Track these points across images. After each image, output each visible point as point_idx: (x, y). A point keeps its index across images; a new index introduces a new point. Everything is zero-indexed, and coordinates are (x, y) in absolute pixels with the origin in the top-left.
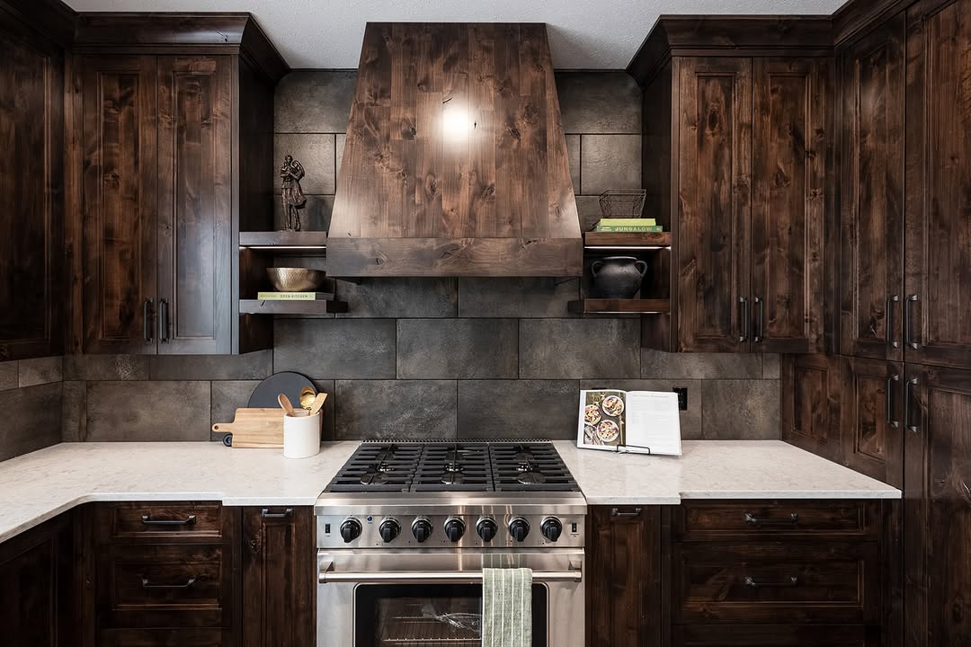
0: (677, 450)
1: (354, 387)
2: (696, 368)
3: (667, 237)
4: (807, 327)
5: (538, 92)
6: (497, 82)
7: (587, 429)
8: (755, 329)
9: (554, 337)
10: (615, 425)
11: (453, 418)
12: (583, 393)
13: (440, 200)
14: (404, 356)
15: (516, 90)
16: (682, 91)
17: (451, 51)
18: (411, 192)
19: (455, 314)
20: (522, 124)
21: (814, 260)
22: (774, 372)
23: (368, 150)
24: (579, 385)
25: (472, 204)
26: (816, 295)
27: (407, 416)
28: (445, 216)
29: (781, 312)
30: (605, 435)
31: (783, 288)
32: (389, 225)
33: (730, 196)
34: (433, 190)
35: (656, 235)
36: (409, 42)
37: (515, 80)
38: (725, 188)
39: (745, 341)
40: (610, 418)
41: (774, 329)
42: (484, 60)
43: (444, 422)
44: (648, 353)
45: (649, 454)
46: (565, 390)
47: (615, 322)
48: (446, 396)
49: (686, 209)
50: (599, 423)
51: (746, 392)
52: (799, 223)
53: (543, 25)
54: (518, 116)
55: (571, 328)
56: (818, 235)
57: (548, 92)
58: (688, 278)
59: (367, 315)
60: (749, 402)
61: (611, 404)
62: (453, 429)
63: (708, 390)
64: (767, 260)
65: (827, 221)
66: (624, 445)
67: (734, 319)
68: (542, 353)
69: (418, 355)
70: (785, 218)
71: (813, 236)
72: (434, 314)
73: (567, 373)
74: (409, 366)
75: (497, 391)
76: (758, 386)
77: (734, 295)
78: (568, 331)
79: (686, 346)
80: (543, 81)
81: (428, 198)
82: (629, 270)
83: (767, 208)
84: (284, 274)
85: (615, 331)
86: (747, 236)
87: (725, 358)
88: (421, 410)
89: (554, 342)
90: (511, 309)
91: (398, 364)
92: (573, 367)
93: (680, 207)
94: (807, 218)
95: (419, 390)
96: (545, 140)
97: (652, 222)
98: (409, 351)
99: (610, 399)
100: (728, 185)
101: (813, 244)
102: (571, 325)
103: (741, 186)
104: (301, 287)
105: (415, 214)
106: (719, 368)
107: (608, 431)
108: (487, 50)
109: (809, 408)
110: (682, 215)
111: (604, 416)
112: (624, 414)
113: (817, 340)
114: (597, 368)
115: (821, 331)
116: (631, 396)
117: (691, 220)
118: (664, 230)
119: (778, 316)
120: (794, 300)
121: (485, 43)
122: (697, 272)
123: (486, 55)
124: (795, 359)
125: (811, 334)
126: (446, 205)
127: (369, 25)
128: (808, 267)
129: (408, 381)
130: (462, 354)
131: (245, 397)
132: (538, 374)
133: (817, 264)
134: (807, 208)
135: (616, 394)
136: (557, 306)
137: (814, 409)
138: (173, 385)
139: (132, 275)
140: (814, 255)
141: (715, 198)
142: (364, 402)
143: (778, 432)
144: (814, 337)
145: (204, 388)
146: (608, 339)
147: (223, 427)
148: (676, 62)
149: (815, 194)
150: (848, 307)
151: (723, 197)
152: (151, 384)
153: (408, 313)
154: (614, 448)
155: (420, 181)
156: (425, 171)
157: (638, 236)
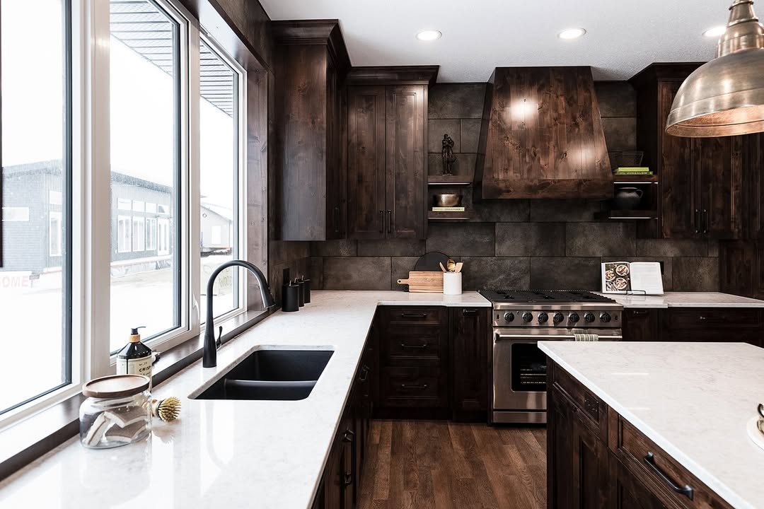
0: (661, 291)
1: (472, 261)
2: (670, 250)
3: (655, 177)
4: (733, 226)
5: (588, 103)
6: (566, 99)
7: (608, 283)
8: (704, 226)
9: (585, 232)
10: (624, 280)
11: (527, 279)
12: (603, 265)
13: (539, 160)
14: (500, 244)
15: (576, 102)
16: (664, 100)
17: (541, 82)
18: (524, 156)
19: (528, 220)
20: (579, 120)
21: (737, 189)
22: (715, 254)
23: (501, 134)
24: (601, 260)
25: (555, 161)
26: (738, 208)
27: (501, 277)
28: (542, 168)
29: (718, 218)
30: (619, 286)
31: (719, 204)
32: (514, 173)
33: (690, 155)
34: (535, 155)
35: (650, 176)
36: (519, 77)
37: (575, 97)
38: (687, 151)
39: (698, 232)
40: (622, 277)
41: (714, 227)
42: (558, 86)
43: (523, 281)
44: (640, 243)
45: (645, 295)
46: (592, 263)
47: (621, 224)
48: (523, 266)
49: (666, 162)
50: (615, 280)
51: (699, 264)
52: (728, 170)
53: (589, 68)
54: (578, 115)
55: (595, 227)
56: (738, 176)
57: (593, 103)
58: (667, 199)
59: (478, 221)
60: (701, 270)
61: (621, 270)
62: (527, 285)
63: (676, 263)
64: (711, 189)
65: (743, 168)
66: (631, 290)
67: (692, 221)
68: (579, 242)
69: (508, 243)
70: (720, 167)
71: (736, 176)
72: (516, 220)
73: (594, 253)
74: (502, 249)
75: (553, 263)
76: (705, 261)
77: (692, 208)
78: (594, 229)
79: (666, 235)
80: (590, 97)
81: (533, 159)
82: (633, 195)
83: (711, 162)
84: (444, 197)
85: (621, 230)
86: (699, 176)
87: (686, 244)
88: (510, 274)
89: (586, 236)
90: (561, 217)
91: (496, 248)
92: (597, 250)
93: (663, 161)
94: (733, 167)
95: (508, 262)
96: (592, 128)
97: (647, 169)
98: (503, 240)
99: (620, 267)
100: (689, 150)
101: (736, 181)
102: (596, 226)
103: (696, 150)
104: (454, 205)
105: (526, 167)
106: (682, 251)
107: (621, 284)
108: (560, 81)
109: (735, 270)
110: (664, 166)
111: (617, 276)
112: (629, 275)
113: (739, 232)
114: (611, 250)
115: (740, 227)
116: (632, 265)
117: (668, 168)
118: (654, 173)
119: (717, 219)
120: (726, 210)
121: (559, 77)
122: (671, 197)
123: (559, 84)
124: (727, 244)
125: (736, 229)
126: (542, 163)
127: (497, 68)
128: (733, 193)
129: (502, 258)
130: (533, 243)
131: (412, 265)
132: (577, 254)
133: (738, 191)
134: (732, 161)
135: (624, 264)
136: (587, 215)
137: (737, 271)
138: (370, 259)
139: (371, 199)
140: (737, 187)
141: (682, 156)
142: (477, 269)
143: (717, 287)
144: (737, 230)
145: (387, 261)
146: (617, 235)
147: (403, 282)
148: (660, 85)
149: (737, 154)
150: (754, 214)
151: (686, 156)
152: (358, 259)
153: (502, 220)
154: (625, 292)
155: (528, 150)
156: (530, 145)
157: (640, 177)
